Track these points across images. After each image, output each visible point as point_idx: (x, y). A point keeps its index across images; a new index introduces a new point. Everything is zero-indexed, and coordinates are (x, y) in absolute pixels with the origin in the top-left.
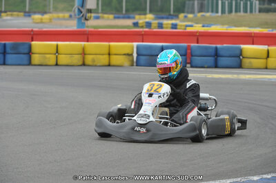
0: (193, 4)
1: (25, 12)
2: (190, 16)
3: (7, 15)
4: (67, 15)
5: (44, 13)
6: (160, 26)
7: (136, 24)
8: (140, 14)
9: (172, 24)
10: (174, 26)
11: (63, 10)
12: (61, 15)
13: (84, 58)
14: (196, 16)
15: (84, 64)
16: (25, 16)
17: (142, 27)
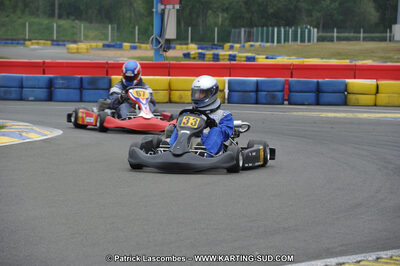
0: (240, 33)
1: (53, 41)
2: (237, 46)
3: (32, 44)
4: (100, 44)
5: (75, 42)
6: (216, 57)
7: (187, 56)
8: (180, 44)
9: (230, 55)
10: (232, 58)
11: (94, 39)
12: (94, 44)
13: (170, 94)
14: (244, 46)
15: (170, 101)
16: (53, 45)
17: (194, 58)
